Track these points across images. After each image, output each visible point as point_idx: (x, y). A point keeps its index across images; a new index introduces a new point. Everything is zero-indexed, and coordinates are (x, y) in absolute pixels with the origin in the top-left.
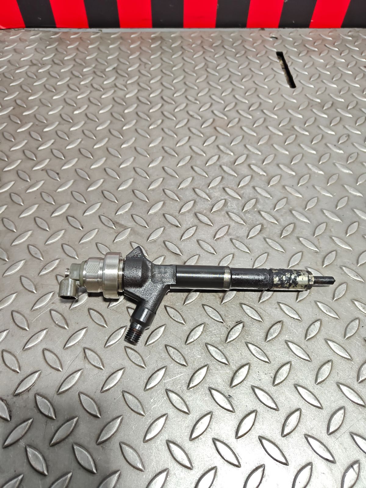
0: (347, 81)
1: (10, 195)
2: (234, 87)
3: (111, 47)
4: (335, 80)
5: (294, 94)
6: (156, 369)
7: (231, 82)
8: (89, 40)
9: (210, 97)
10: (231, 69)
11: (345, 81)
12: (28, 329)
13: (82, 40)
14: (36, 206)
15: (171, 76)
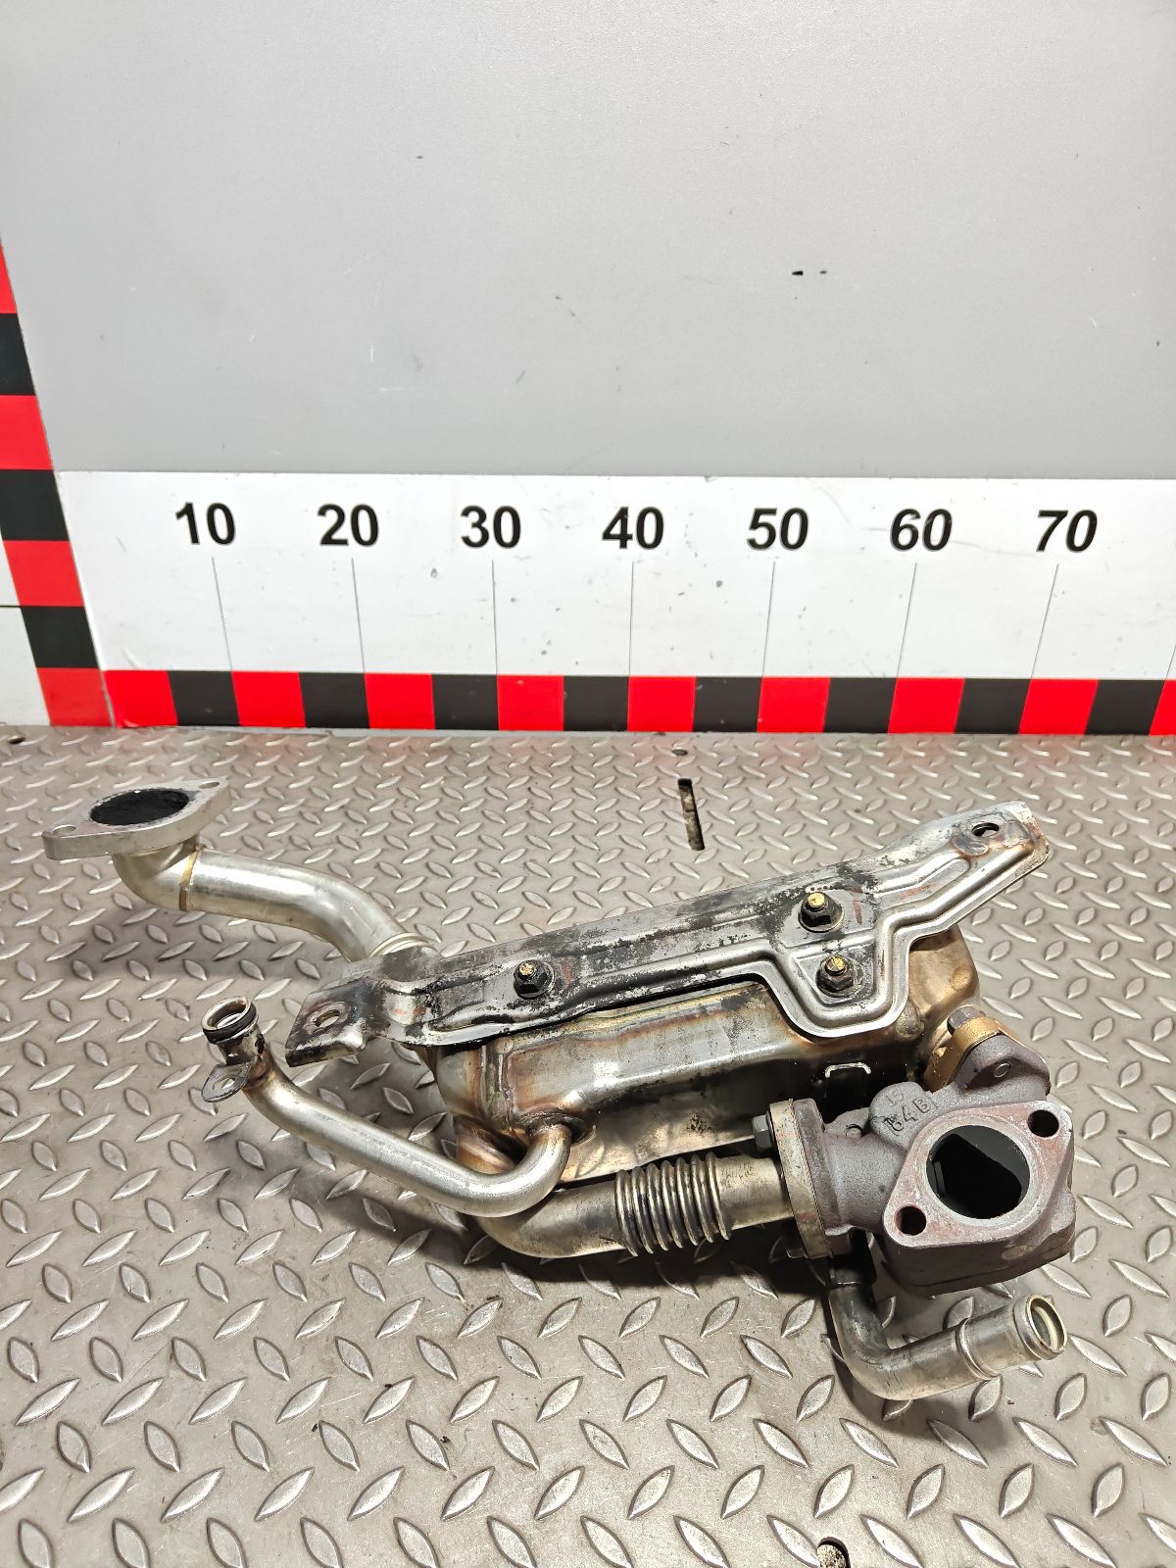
0: (812, 837)
1: (85, 1045)
2: (578, 847)
3: (344, 765)
4: (789, 836)
5: (698, 861)
6: (308, 1383)
7: (573, 837)
8: (302, 752)
9: (525, 864)
10: (577, 812)
11: (808, 838)
12: (69, 1300)
13: (288, 752)
14: (134, 1067)
15: (455, 823)
